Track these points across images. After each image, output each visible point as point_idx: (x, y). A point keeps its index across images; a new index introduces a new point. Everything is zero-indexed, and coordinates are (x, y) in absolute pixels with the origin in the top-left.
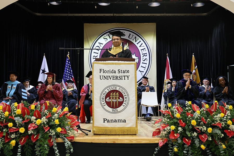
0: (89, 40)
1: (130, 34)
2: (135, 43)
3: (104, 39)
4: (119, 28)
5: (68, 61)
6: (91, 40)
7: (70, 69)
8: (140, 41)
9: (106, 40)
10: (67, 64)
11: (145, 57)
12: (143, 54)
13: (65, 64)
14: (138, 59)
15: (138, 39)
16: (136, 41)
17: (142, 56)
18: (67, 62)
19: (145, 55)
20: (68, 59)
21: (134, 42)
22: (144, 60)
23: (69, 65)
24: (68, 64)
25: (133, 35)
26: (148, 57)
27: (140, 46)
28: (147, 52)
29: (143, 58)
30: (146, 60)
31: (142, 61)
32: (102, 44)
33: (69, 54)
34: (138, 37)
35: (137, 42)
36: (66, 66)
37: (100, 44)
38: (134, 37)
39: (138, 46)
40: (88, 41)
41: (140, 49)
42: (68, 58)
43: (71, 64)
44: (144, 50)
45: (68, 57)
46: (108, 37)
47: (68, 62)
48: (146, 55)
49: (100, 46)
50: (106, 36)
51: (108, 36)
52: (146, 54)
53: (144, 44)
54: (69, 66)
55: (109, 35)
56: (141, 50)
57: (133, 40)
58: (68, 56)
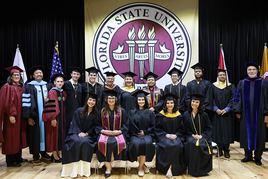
0: (93, 22)
1: (157, 13)
2: (166, 28)
3: (116, 20)
4: (139, 4)
5: (57, 56)
6: (96, 23)
7: (60, 70)
8: (173, 24)
9: (119, 22)
10: (54, 62)
11: (181, 50)
12: (177, 45)
13: (52, 62)
14: (170, 53)
15: (170, 21)
16: (166, 24)
17: (176, 47)
18: (55, 58)
19: (180, 46)
20: (56, 54)
21: (163, 25)
22: (179, 53)
23: (58, 63)
24: (56, 62)
25: (162, 15)
26: (185, 50)
27: (173, 32)
28: (184, 41)
29: (178, 50)
30: (183, 54)
31: (176, 56)
32: (114, 29)
33: (57, 46)
34: (169, 18)
35: (169, 25)
36: (54, 66)
37: (110, 29)
38: (163, 17)
39: (170, 31)
40: (91, 25)
41: (173, 36)
42: (56, 52)
43: (62, 61)
44: (180, 38)
45: (57, 50)
46: (122, 18)
47: (57, 58)
48: (182, 46)
49: (110, 33)
50: (119, 16)
51: (122, 16)
52: (183, 44)
53: (179, 29)
54: (58, 65)
55: (123, 14)
56: (175, 38)
57: (162, 22)
58: (56, 48)
